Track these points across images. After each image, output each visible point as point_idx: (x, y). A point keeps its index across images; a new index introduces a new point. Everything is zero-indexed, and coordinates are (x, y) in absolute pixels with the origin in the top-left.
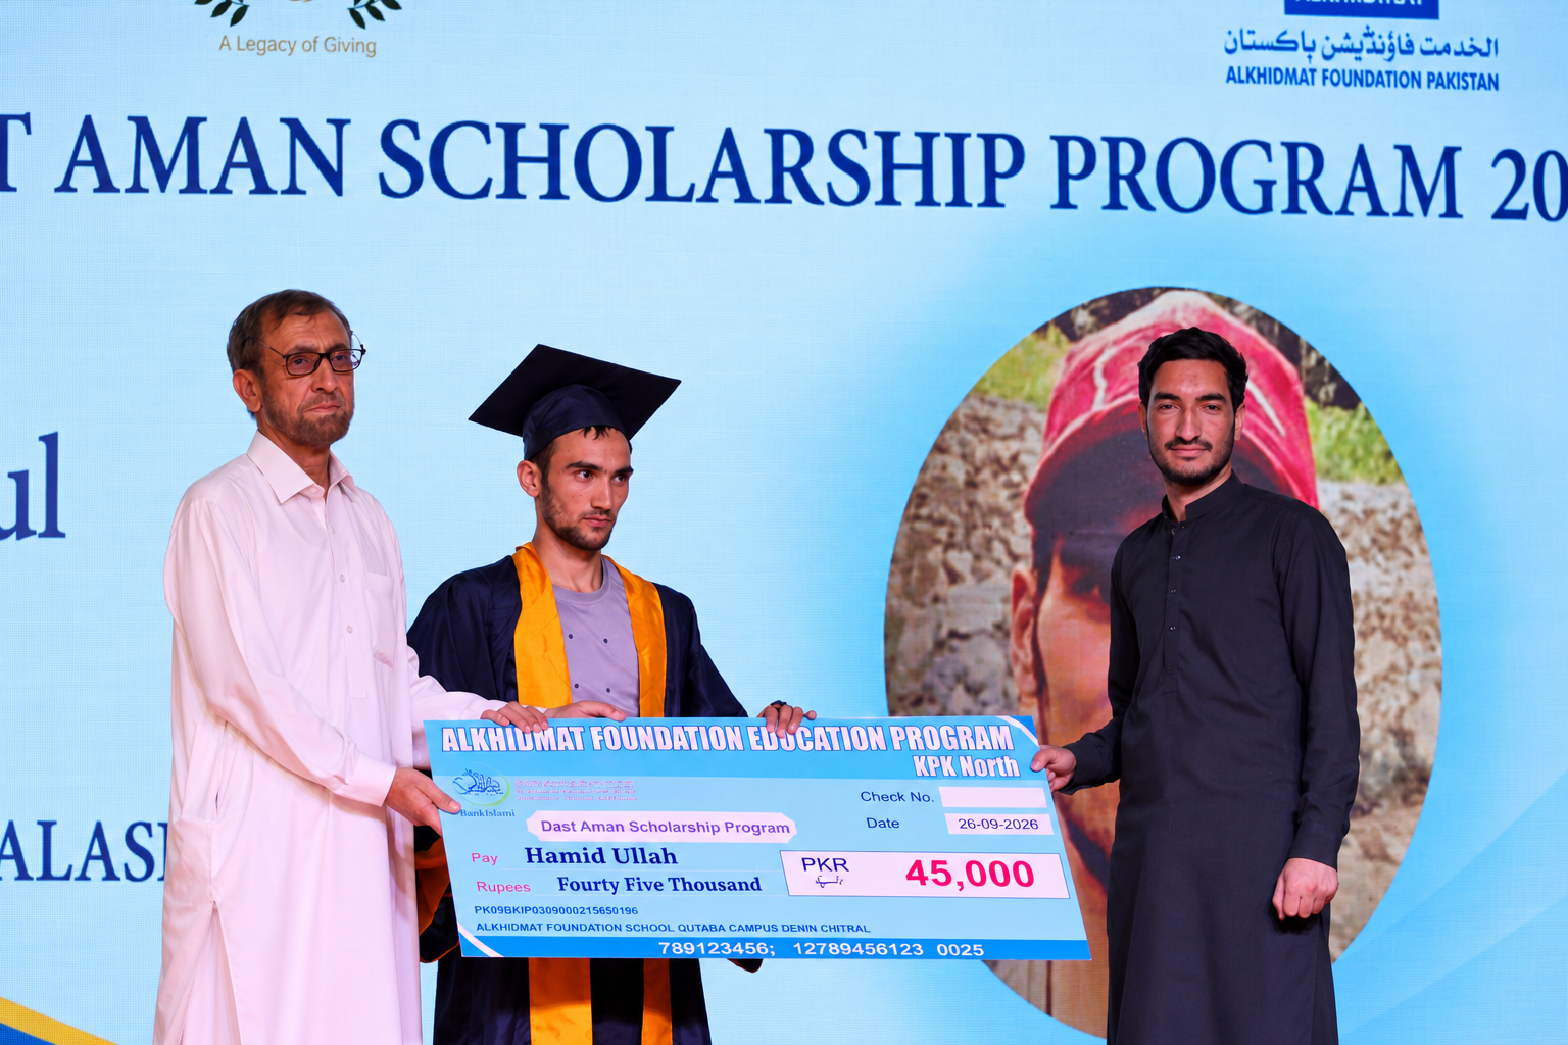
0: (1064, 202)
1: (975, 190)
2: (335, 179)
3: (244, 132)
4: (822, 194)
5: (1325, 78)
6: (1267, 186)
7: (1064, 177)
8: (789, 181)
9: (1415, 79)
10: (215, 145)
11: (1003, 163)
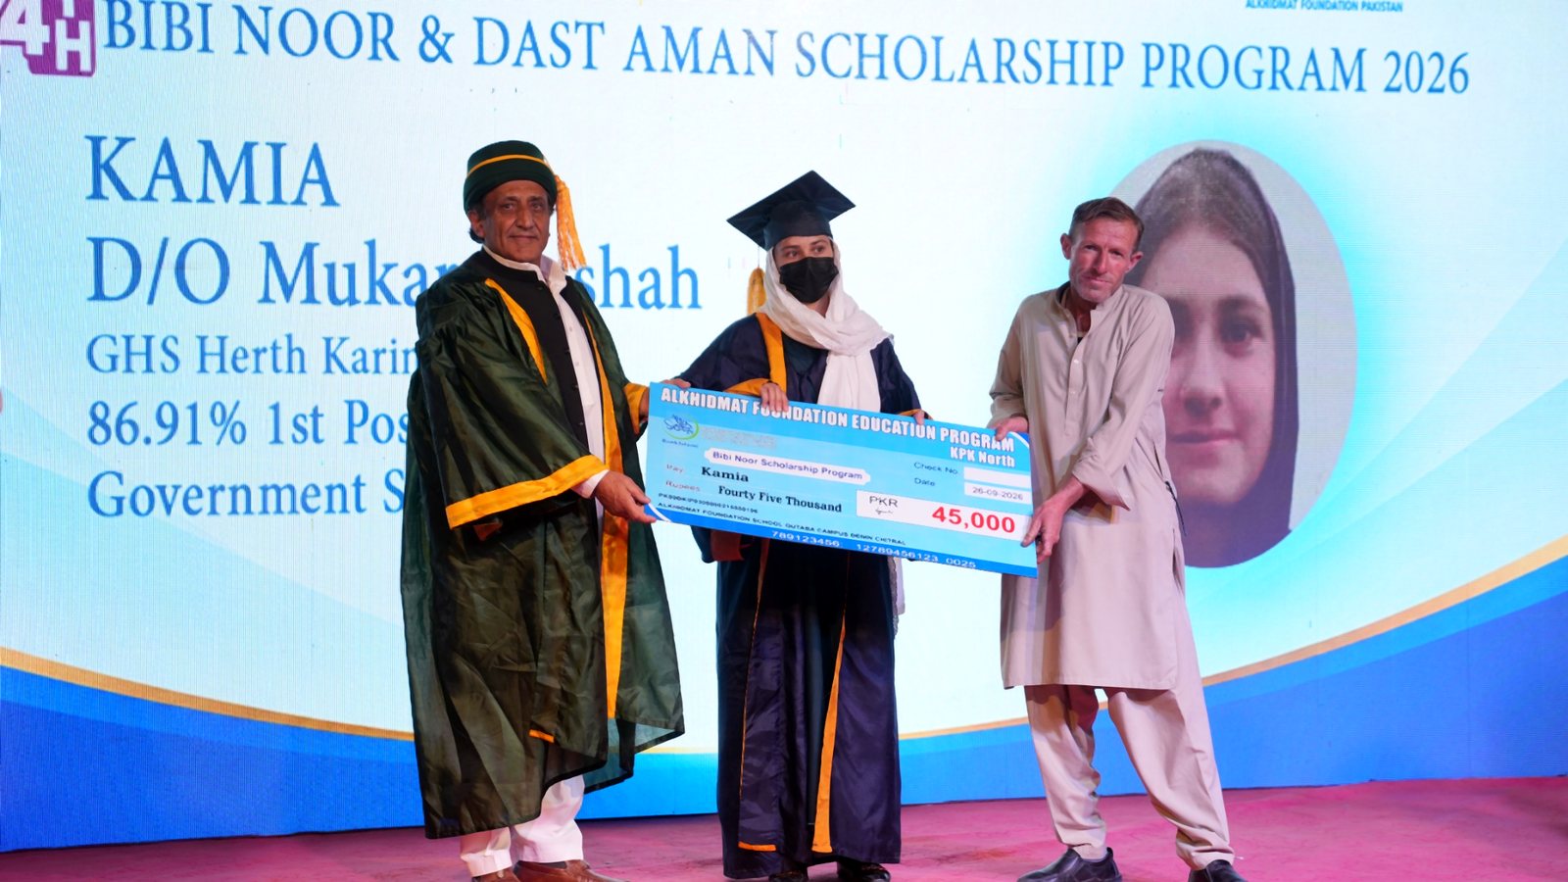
0: (1147, 84)
1: (1098, 76)
2: (769, 66)
3: (723, 38)
4: (1020, 77)
6: (1260, 73)
7: (1148, 69)
8: (1004, 70)
10: (708, 44)
11: (1114, 60)
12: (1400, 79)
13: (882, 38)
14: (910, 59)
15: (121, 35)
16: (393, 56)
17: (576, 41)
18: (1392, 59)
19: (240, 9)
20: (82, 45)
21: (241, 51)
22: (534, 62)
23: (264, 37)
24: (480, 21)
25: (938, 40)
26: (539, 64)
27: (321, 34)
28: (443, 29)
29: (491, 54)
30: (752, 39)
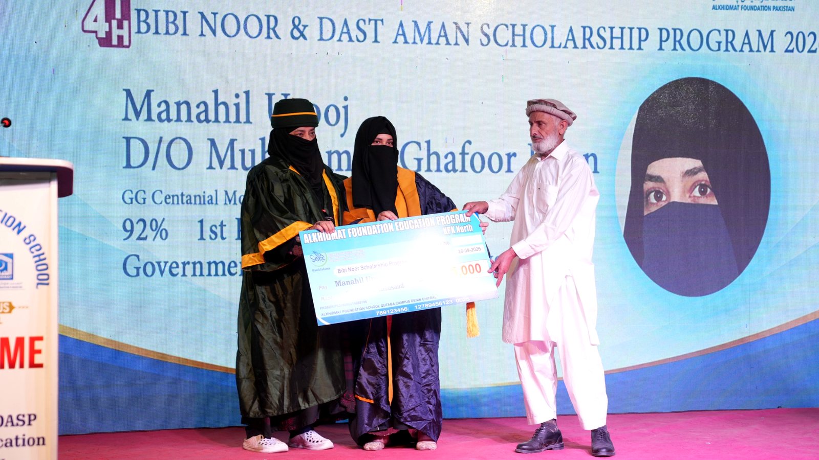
0: (661, 49)
1: (635, 45)
2: (467, 40)
3: (443, 26)
4: (595, 46)
5: (742, 8)
6: (719, 43)
7: (661, 41)
8: (587, 42)
9: (769, 8)
10: (436, 30)
11: (643, 37)
12: (793, 45)
13: (524, 26)
14: (539, 36)
15: (144, 27)
16: (278, 37)
17: (369, 29)
18: (789, 35)
19: (202, 14)
20: (124, 32)
21: (202, 35)
22: (348, 39)
23: (213, 27)
24: (321, 19)
25: (553, 27)
26: (351, 40)
27: (242, 26)
28: (302, 23)
29: (326, 36)
30: (458, 27)
